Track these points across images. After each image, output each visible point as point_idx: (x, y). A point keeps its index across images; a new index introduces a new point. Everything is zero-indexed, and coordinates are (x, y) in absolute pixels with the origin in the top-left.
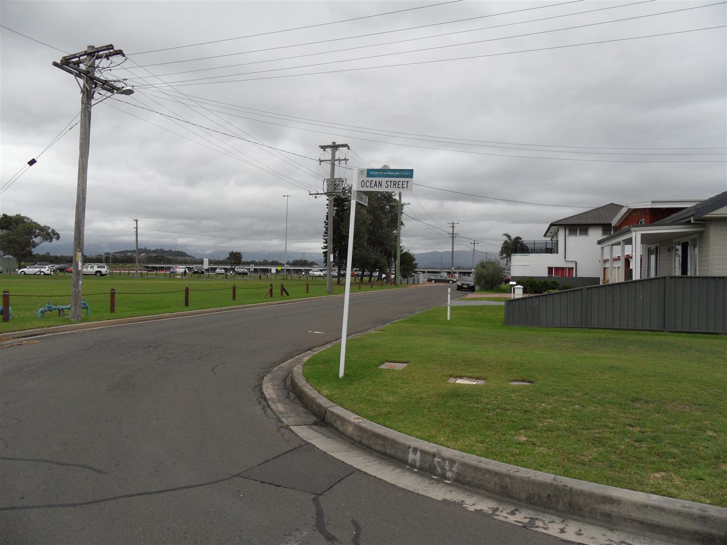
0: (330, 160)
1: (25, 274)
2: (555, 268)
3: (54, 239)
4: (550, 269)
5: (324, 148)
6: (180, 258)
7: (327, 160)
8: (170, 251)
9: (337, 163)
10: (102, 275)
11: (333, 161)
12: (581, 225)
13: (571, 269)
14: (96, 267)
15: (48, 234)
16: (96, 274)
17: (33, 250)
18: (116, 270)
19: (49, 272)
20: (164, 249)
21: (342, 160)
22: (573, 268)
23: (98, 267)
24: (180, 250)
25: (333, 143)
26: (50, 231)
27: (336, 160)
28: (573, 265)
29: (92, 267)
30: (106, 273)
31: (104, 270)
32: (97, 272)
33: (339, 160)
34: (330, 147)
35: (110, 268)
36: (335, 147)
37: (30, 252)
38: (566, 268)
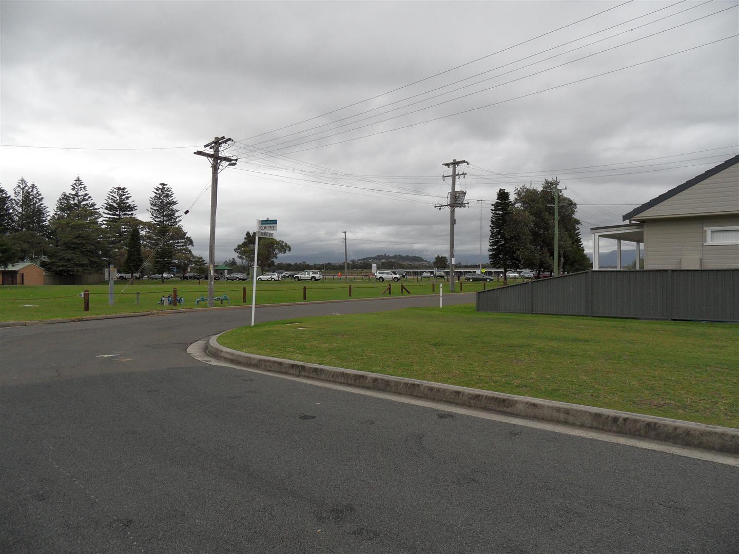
0: (451, 176)
1: (261, 280)
3: (287, 251)
5: (448, 165)
6: (416, 263)
7: (449, 176)
8: (407, 256)
9: (457, 177)
10: (316, 280)
11: (454, 176)
14: (311, 273)
15: (283, 247)
16: (311, 280)
17: (275, 260)
18: (329, 276)
19: (277, 278)
20: (402, 255)
21: (461, 175)
23: (313, 273)
24: (417, 255)
25: (454, 160)
26: (284, 244)
27: (456, 175)
29: (309, 274)
30: (319, 278)
31: (317, 276)
32: (312, 277)
33: (458, 175)
34: (451, 164)
35: (322, 273)
36: (456, 163)
37: (273, 262)
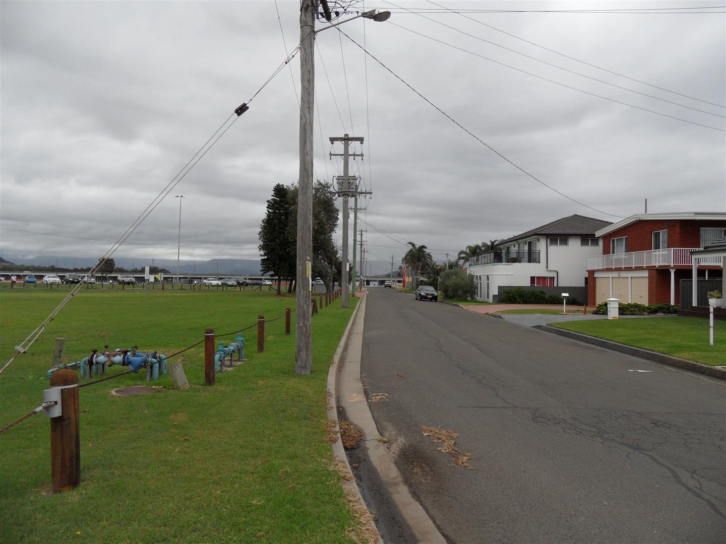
0: (343, 155)
2: (537, 277)
4: (533, 279)
5: (332, 140)
7: (338, 155)
11: (346, 156)
12: (561, 235)
13: (552, 279)
21: (357, 155)
22: (554, 278)
25: (345, 135)
27: (350, 155)
28: (554, 275)
34: (341, 139)
38: (547, 277)
